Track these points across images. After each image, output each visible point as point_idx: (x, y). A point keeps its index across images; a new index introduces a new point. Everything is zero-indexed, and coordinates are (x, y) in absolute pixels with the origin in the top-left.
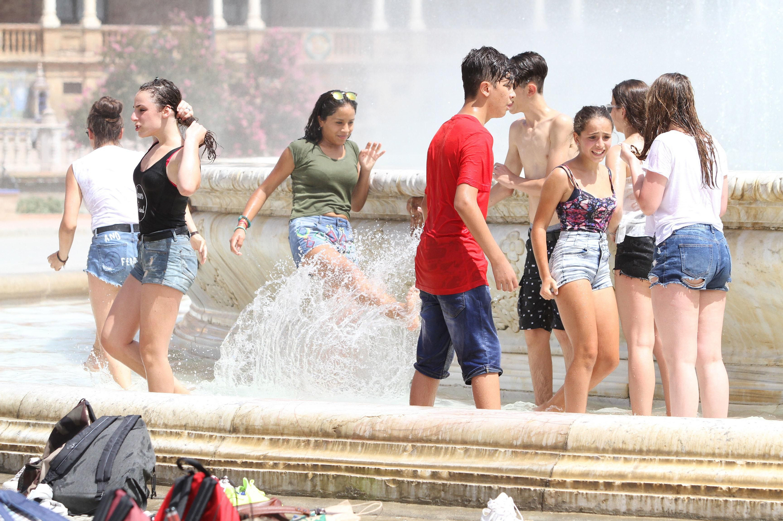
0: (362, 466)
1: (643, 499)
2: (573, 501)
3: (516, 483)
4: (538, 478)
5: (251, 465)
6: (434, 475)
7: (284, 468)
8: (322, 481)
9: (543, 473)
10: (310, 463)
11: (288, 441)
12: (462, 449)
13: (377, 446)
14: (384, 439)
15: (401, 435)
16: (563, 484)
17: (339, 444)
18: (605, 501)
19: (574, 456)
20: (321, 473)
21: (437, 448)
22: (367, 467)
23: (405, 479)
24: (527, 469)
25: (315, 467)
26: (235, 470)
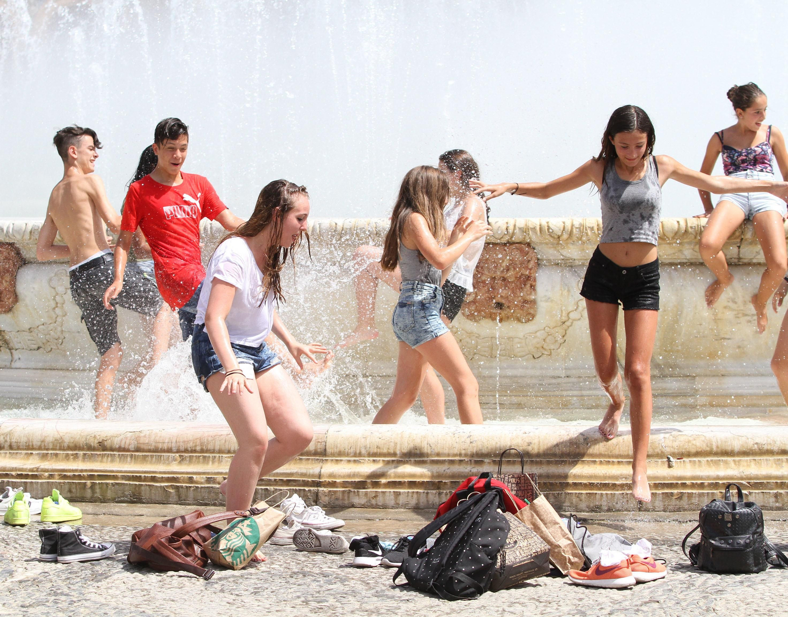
0: (138, 475)
1: (410, 495)
2: (346, 498)
3: (288, 485)
4: (309, 480)
5: (27, 476)
6: (209, 480)
7: (59, 479)
8: (101, 488)
9: (313, 476)
11: (56, 455)
12: (229, 457)
13: (145, 457)
14: (149, 451)
15: (165, 446)
16: (333, 484)
17: (108, 457)
18: (375, 497)
19: (337, 460)
20: (100, 482)
21: (204, 457)
22: (143, 475)
23: (184, 485)
24: (296, 472)
25: (91, 477)
26: (12, 482)
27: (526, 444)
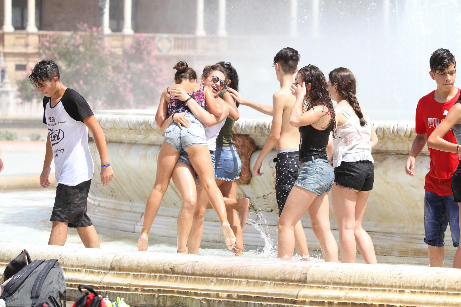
0: (187, 291)
3: (276, 302)
4: (289, 299)
5: (122, 289)
6: (229, 296)
7: (141, 292)
8: (163, 299)
9: (292, 296)
10: (156, 289)
11: (144, 275)
12: (245, 281)
13: (195, 279)
14: (200, 275)
15: (210, 273)
16: (304, 302)
17: (173, 278)
19: (311, 286)
20: (163, 294)
21: (230, 280)
22: (189, 291)
23: (212, 299)
24: (283, 293)
25: (159, 291)
26: (112, 292)
27: (436, 281)
